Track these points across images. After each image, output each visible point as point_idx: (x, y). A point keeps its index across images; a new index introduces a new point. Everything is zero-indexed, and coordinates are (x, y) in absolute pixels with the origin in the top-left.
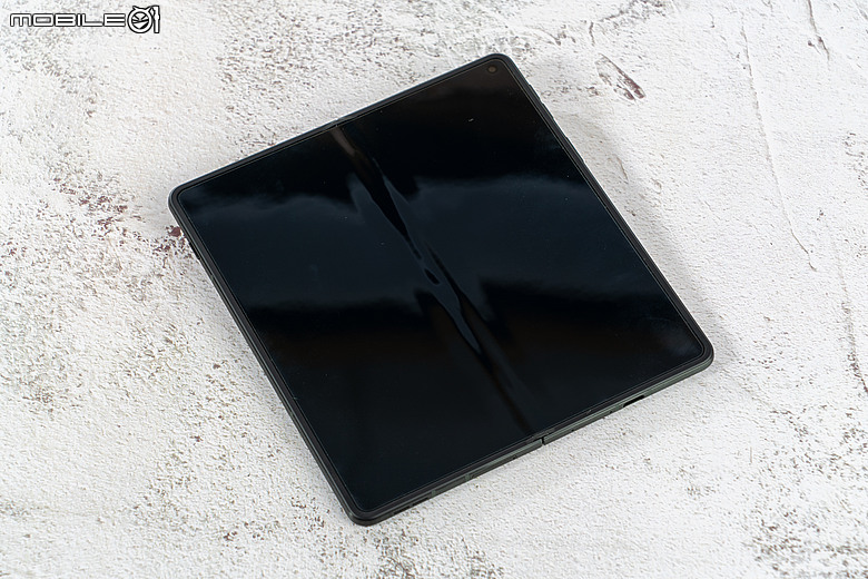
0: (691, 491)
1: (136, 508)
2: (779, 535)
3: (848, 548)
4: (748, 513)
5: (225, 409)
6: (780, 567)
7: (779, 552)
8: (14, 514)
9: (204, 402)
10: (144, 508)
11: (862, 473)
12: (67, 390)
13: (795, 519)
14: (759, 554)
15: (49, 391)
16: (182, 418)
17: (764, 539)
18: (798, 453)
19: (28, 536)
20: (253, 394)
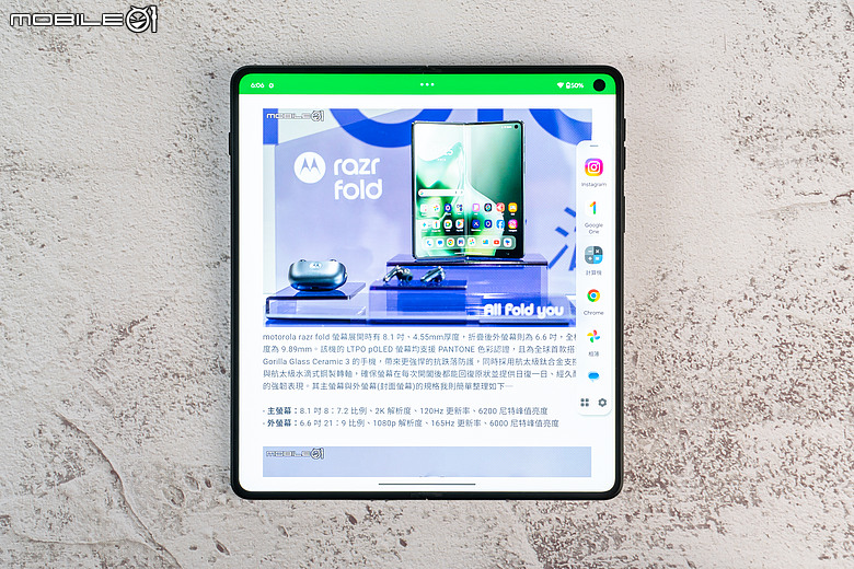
0: (672, 87)
1: (169, 156)
2: (754, 124)
3: (816, 131)
4: (725, 105)
5: (231, 39)
6: (757, 158)
7: (755, 143)
8: (58, 177)
9: (210, 34)
10: (176, 155)
11: (827, 49)
12: (79, 36)
13: (768, 105)
14: (737, 147)
15: (62, 40)
16: (194, 55)
17: (741, 130)
18: (767, 35)
19: (76, 198)
20: (256, 21)
